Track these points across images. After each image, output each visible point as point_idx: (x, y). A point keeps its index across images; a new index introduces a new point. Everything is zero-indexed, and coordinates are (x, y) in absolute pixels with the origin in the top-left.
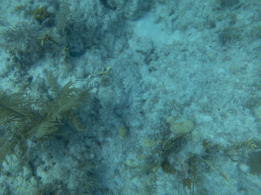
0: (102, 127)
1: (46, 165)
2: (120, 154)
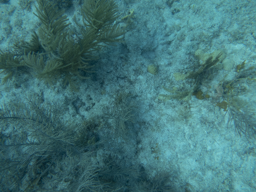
1: (87, 106)
2: (152, 90)
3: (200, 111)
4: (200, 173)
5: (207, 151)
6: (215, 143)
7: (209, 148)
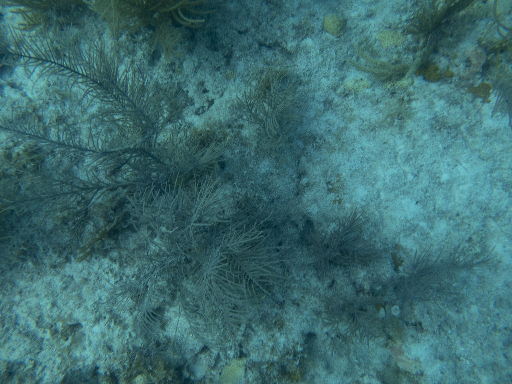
0: (291, 19)
1: (197, 106)
2: (332, 71)
3: (431, 105)
4: (423, 224)
5: (440, 184)
6: (459, 168)
7: (445, 177)
